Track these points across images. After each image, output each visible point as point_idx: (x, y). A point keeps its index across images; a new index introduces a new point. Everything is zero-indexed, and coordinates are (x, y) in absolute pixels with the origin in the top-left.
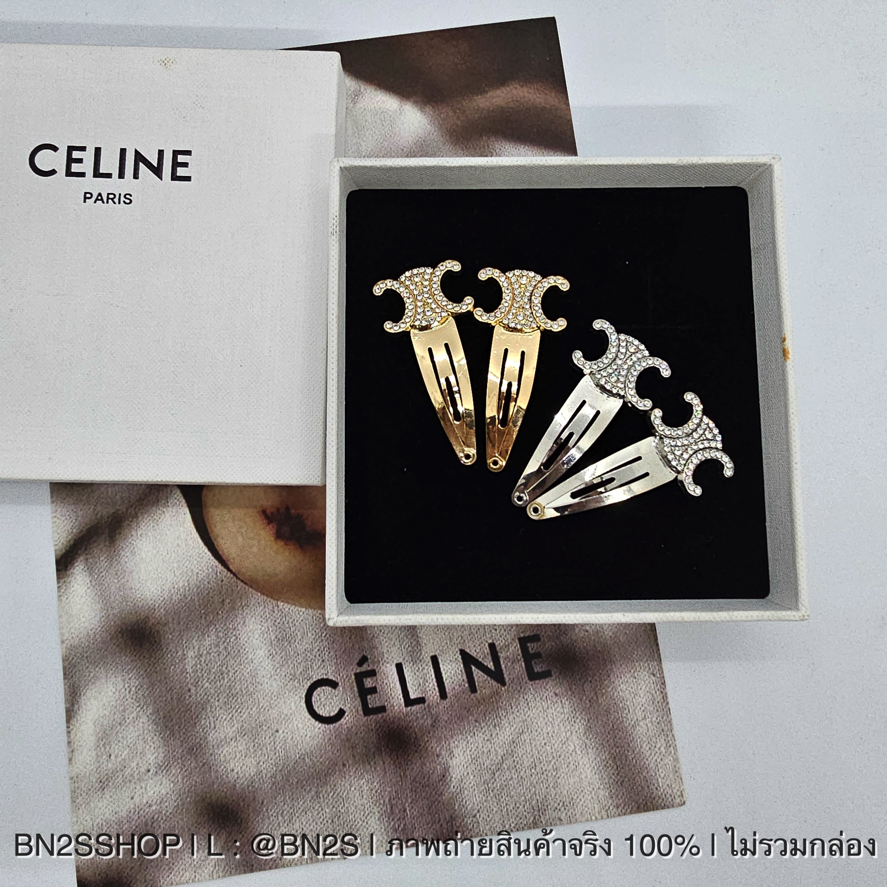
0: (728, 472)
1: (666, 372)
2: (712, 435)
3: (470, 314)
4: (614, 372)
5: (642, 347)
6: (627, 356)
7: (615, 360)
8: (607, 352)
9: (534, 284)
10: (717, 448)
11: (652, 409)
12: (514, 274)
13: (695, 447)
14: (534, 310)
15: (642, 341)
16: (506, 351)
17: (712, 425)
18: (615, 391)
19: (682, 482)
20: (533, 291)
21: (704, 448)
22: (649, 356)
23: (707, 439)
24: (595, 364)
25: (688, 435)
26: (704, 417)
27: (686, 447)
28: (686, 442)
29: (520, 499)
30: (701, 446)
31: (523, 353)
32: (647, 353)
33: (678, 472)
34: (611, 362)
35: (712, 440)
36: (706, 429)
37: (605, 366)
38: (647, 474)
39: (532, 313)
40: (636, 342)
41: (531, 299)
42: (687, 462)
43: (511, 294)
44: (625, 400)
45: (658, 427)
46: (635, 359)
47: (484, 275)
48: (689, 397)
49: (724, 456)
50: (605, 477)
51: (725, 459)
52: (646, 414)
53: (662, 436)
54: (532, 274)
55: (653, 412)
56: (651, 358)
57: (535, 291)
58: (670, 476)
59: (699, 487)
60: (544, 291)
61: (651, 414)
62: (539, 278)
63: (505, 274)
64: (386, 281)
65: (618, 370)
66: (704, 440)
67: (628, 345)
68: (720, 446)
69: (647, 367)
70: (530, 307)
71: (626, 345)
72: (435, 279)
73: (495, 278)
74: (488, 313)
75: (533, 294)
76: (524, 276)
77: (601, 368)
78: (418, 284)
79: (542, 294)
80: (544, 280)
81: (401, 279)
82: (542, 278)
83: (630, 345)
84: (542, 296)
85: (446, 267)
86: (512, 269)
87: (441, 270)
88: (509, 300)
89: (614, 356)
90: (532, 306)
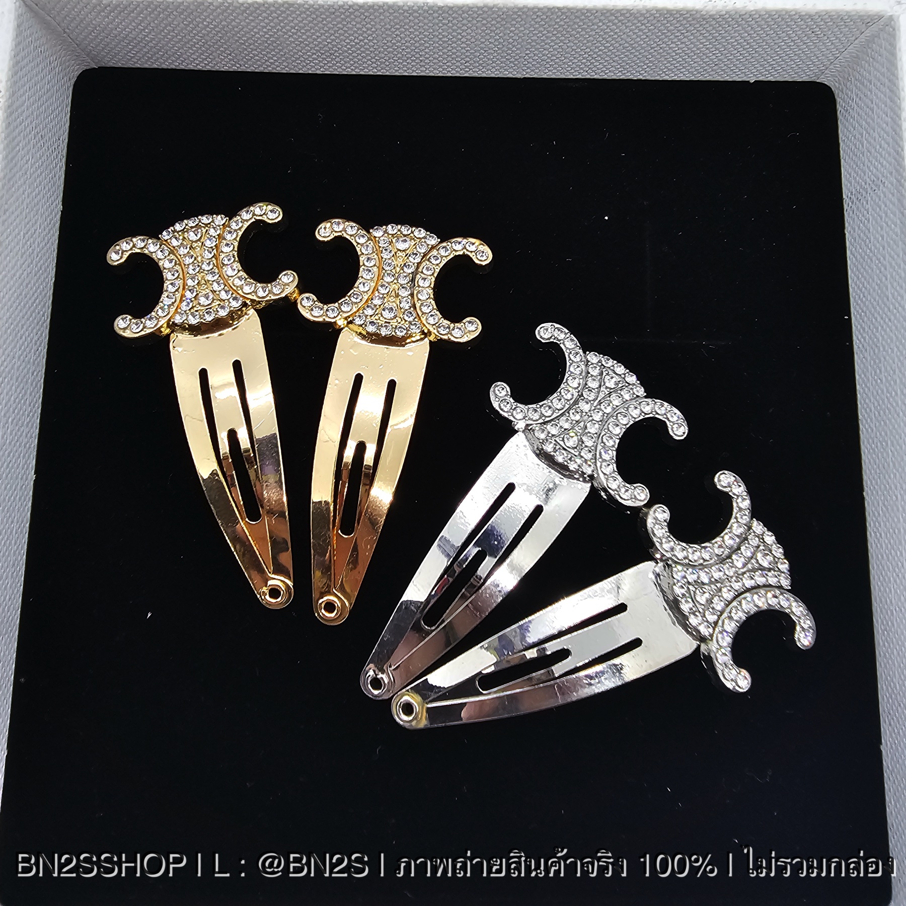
0: (804, 638)
1: (678, 429)
2: (770, 558)
4: (572, 428)
5: (632, 379)
6: (602, 395)
7: (576, 402)
8: (562, 386)
9: (423, 250)
10: (780, 587)
11: (649, 505)
12: (386, 232)
13: (737, 586)
14: (419, 299)
15: (631, 367)
16: (359, 379)
17: (770, 539)
18: (573, 467)
19: (709, 659)
20: (419, 264)
21: (753, 588)
22: (646, 397)
23: (762, 568)
24: (536, 411)
25: (722, 560)
26: (755, 523)
27: (719, 585)
28: (717, 575)
29: (376, 683)
30: (749, 583)
31: (392, 385)
32: (641, 391)
33: (703, 639)
34: (567, 406)
35: (770, 570)
36: (758, 547)
37: (555, 415)
38: (636, 643)
39: (414, 306)
40: (621, 369)
41: (413, 280)
42: (719, 617)
43: (375, 269)
44: (596, 485)
45: (661, 543)
46: (616, 402)
47: (326, 231)
48: (725, 480)
49: (794, 604)
50: (551, 647)
51: (797, 609)
52: (637, 516)
53: (670, 562)
54: (421, 233)
55: (651, 512)
56: (649, 400)
57: (424, 264)
58: (684, 646)
59: (744, 672)
60: (441, 265)
61: (646, 514)
62: (433, 241)
63: (368, 232)
64: (134, 240)
65: (582, 424)
66: (754, 570)
67: (604, 374)
68: (786, 583)
69: (642, 417)
70: (412, 295)
71: (601, 374)
72: (229, 237)
73: (348, 237)
74: (325, 303)
75: (420, 270)
76: (405, 236)
77: (548, 419)
78: (195, 245)
79: (438, 271)
80: (444, 244)
81: (165, 235)
82: (439, 240)
83: (608, 374)
84: (436, 275)
85: (254, 214)
86: (383, 222)
87: (243, 221)
88: (372, 279)
89: (576, 395)
90: (415, 292)
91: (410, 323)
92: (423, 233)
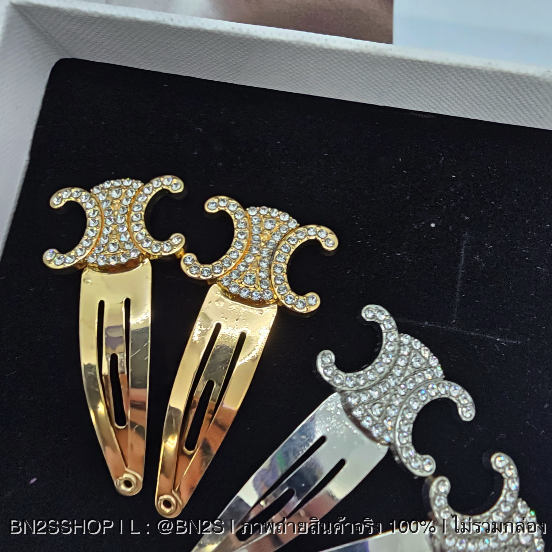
1: (467, 412)
3: (175, 260)
4: (380, 399)
5: (434, 362)
6: (407, 374)
7: (386, 377)
8: (376, 360)
9: (285, 232)
11: (434, 477)
12: (258, 212)
14: (275, 272)
15: (435, 351)
16: (218, 327)
17: (531, 518)
18: (376, 432)
20: (280, 242)
22: (444, 379)
24: (352, 379)
26: (520, 502)
31: (242, 338)
32: (439, 372)
34: (378, 379)
37: (367, 385)
39: (270, 277)
40: (426, 353)
41: (273, 255)
43: (245, 241)
45: (439, 512)
46: (420, 380)
47: (214, 205)
48: (500, 462)
54: (285, 217)
55: (435, 483)
56: (445, 382)
57: (283, 243)
60: (297, 245)
61: (431, 483)
62: (293, 224)
63: (245, 210)
64: (72, 190)
65: (388, 396)
67: (413, 354)
69: (437, 397)
70: (270, 267)
71: (409, 354)
72: (141, 199)
73: (229, 212)
74: (202, 263)
75: (279, 247)
76: (273, 217)
77: (361, 388)
78: (115, 201)
79: (293, 250)
80: (302, 229)
81: (95, 190)
82: (298, 225)
83: (415, 356)
84: (291, 253)
85: (162, 184)
86: (258, 204)
87: (154, 188)
88: (241, 250)
89: (387, 370)
90: (273, 265)
91: (265, 290)
92: (287, 217)
